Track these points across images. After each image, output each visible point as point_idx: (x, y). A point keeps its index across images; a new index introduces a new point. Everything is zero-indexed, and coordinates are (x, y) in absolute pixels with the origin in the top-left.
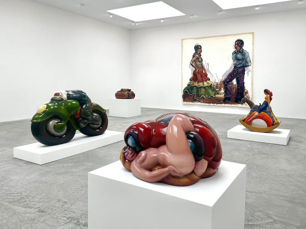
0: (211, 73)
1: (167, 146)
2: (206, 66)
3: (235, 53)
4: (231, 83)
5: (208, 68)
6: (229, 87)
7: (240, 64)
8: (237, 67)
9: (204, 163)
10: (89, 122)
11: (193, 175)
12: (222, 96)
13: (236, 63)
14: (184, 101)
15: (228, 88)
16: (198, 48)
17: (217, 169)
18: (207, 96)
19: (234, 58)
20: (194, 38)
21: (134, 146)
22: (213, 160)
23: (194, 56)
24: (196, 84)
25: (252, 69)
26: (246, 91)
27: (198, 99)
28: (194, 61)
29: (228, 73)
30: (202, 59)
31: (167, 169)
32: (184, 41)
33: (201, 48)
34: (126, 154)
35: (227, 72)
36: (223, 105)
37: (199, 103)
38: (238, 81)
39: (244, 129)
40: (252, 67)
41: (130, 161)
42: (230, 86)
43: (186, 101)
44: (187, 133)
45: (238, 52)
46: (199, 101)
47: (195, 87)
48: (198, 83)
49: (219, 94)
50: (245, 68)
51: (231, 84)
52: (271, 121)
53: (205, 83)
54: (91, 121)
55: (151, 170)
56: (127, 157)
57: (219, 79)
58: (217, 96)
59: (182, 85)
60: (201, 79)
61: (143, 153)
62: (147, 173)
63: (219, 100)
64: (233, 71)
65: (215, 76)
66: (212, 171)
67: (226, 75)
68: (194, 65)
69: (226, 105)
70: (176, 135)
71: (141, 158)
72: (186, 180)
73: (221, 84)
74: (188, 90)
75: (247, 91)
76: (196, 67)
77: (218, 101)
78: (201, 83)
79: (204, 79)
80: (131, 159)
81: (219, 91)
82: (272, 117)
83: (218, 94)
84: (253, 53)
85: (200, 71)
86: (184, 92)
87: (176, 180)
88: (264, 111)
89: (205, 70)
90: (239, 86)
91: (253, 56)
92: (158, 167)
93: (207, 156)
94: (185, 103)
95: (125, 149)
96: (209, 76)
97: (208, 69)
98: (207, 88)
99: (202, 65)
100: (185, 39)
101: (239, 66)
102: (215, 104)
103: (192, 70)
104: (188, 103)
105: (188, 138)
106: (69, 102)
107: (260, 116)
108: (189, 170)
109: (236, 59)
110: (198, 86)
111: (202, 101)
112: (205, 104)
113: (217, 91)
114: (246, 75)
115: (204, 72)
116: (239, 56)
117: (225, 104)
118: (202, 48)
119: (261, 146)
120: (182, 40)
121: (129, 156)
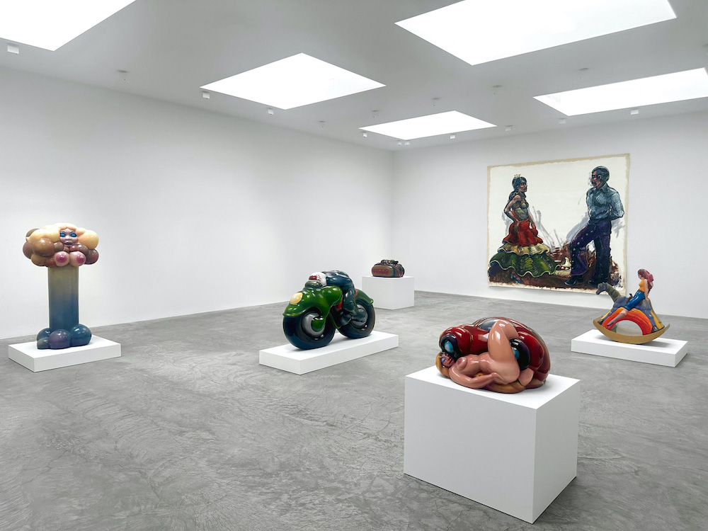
0: (544, 230)
1: (489, 353)
2: (536, 217)
3: (591, 192)
4: (584, 248)
5: (540, 219)
6: (581, 257)
7: (601, 213)
8: (595, 220)
9: (530, 374)
10: (353, 318)
11: (518, 384)
12: (567, 273)
13: (593, 211)
14: (491, 280)
15: (579, 258)
16: (519, 184)
17: (545, 382)
18: (536, 272)
19: (591, 202)
20: (512, 165)
21: (452, 351)
22: (538, 370)
23: (511, 198)
24: (515, 250)
25: (626, 222)
26: (614, 265)
27: (518, 279)
28: (512, 206)
29: (578, 231)
30: (527, 204)
31: (490, 376)
32: (492, 170)
33: (525, 183)
34: (443, 359)
35: (576, 227)
36: (569, 290)
37: (522, 286)
38: (596, 246)
39: (601, 338)
40: (626, 219)
41: (448, 367)
42: (582, 254)
43: (495, 281)
44: (512, 341)
45: (597, 190)
46: (521, 282)
47: (512, 256)
48: (518, 248)
49: (561, 269)
50: (612, 221)
51: (584, 250)
52: (650, 324)
53: (534, 248)
54: (354, 316)
55: (472, 376)
56: (444, 363)
57: (561, 242)
58: (557, 272)
59: (488, 251)
60: (524, 240)
61: (463, 360)
62: (469, 379)
63: (560, 280)
64: (588, 225)
65: (553, 235)
66: (538, 382)
67: (574, 234)
68: (512, 215)
69: (574, 290)
70: (499, 343)
71: (461, 364)
72: (510, 388)
73: (564, 251)
74: (499, 260)
75: (616, 265)
76: (515, 217)
77: (559, 283)
78: (526, 248)
79: (531, 241)
80: (449, 365)
81: (560, 263)
82: (652, 318)
83: (559, 269)
84: (627, 192)
85: (523, 226)
86: (491, 264)
87: (500, 387)
88: (637, 307)
89: (533, 223)
90: (600, 255)
91: (627, 198)
92: (480, 374)
93: (532, 365)
94: (494, 284)
95: (441, 354)
96: (541, 235)
97: (540, 222)
98: (537, 257)
99: (527, 213)
100: (494, 167)
101: (600, 217)
102: (553, 289)
103: (507, 223)
104: (498, 284)
105: (513, 346)
106: (329, 289)
107: (630, 316)
108: (514, 378)
109: (593, 203)
110: (518, 254)
111: (527, 282)
112: (532, 287)
113: (557, 263)
114: (613, 235)
115: (531, 227)
116: (601, 198)
117: (572, 288)
118: (528, 182)
119: (627, 367)
120: (489, 168)
121: (447, 363)
